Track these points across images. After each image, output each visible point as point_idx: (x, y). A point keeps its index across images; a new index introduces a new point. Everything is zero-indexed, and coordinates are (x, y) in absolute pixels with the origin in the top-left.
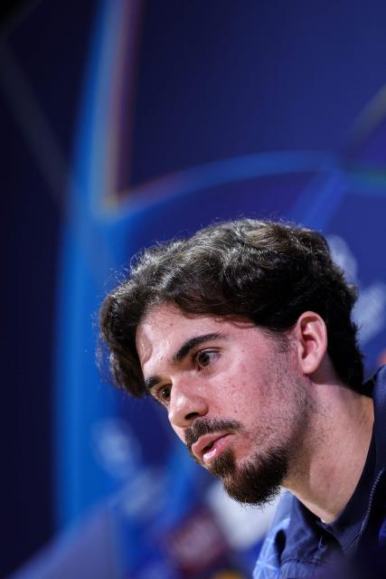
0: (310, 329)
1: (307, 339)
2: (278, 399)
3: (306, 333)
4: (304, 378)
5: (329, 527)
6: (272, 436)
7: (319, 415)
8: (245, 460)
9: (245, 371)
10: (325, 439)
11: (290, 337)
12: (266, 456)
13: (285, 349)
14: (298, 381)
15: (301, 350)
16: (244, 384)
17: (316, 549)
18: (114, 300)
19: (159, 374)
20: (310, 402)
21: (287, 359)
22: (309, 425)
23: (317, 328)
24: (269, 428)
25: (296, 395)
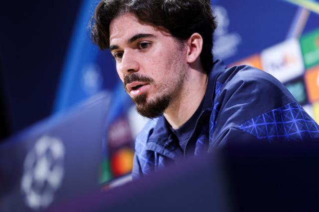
0: (195, 42)
1: (193, 46)
2: (173, 72)
3: (193, 43)
4: (187, 65)
5: (175, 131)
6: (166, 89)
7: (189, 83)
8: (151, 98)
9: (161, 56)
10: (188, 94)
11: (185, 44)
12: (161, 98)
13: (182, 49)
14: (184, 65)
15: (189, 50)
16: (160, 61)
17: (167, 140)
18: (105, 4)
19: (119, 45)
20: (186, 75)
21: (182, 54)
22: (183, 87)
23: (199, 42)
24: (166, 85)
25: (181, 72)
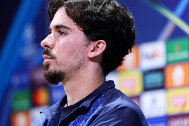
1: (97, 47)
6: (64, 67)
9: (69, 44)
13: (87, 45)
20: (84, 65)
21: (85, 49)
24: (64, 65)
25: (80, 61)
